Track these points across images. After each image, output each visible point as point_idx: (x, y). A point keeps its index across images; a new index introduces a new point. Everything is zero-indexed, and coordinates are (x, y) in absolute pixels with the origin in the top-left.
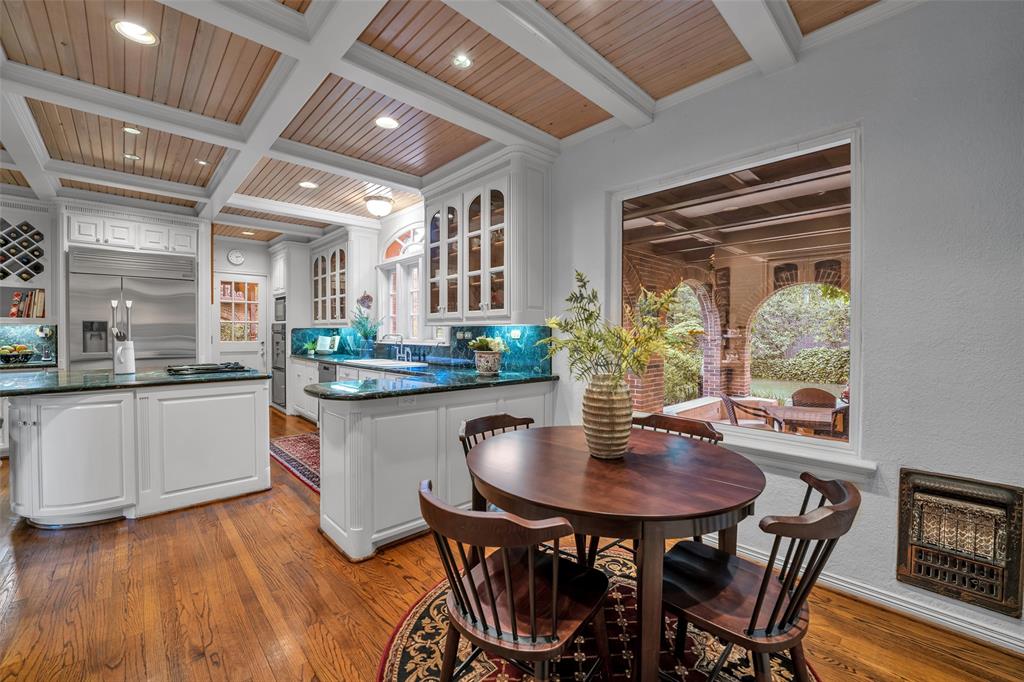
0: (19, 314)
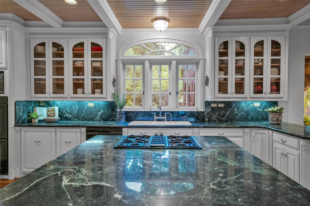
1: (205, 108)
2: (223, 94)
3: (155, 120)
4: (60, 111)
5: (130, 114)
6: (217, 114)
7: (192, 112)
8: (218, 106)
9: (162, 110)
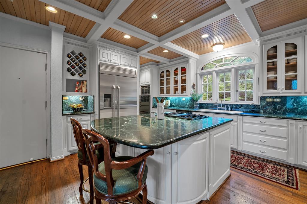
0: (78, 91)
1: (260, 102)
2: (274, 90)
3: (218, 109)
4: (171, 102)
5: (203, 105)
6: (272, 107)
7: (247, 105)
8: (273, 101)
9: (223, 103)
